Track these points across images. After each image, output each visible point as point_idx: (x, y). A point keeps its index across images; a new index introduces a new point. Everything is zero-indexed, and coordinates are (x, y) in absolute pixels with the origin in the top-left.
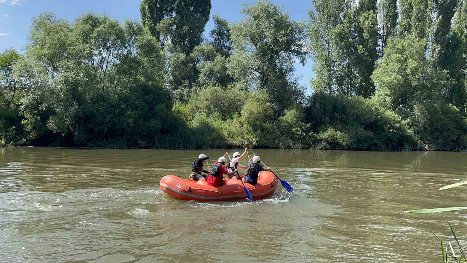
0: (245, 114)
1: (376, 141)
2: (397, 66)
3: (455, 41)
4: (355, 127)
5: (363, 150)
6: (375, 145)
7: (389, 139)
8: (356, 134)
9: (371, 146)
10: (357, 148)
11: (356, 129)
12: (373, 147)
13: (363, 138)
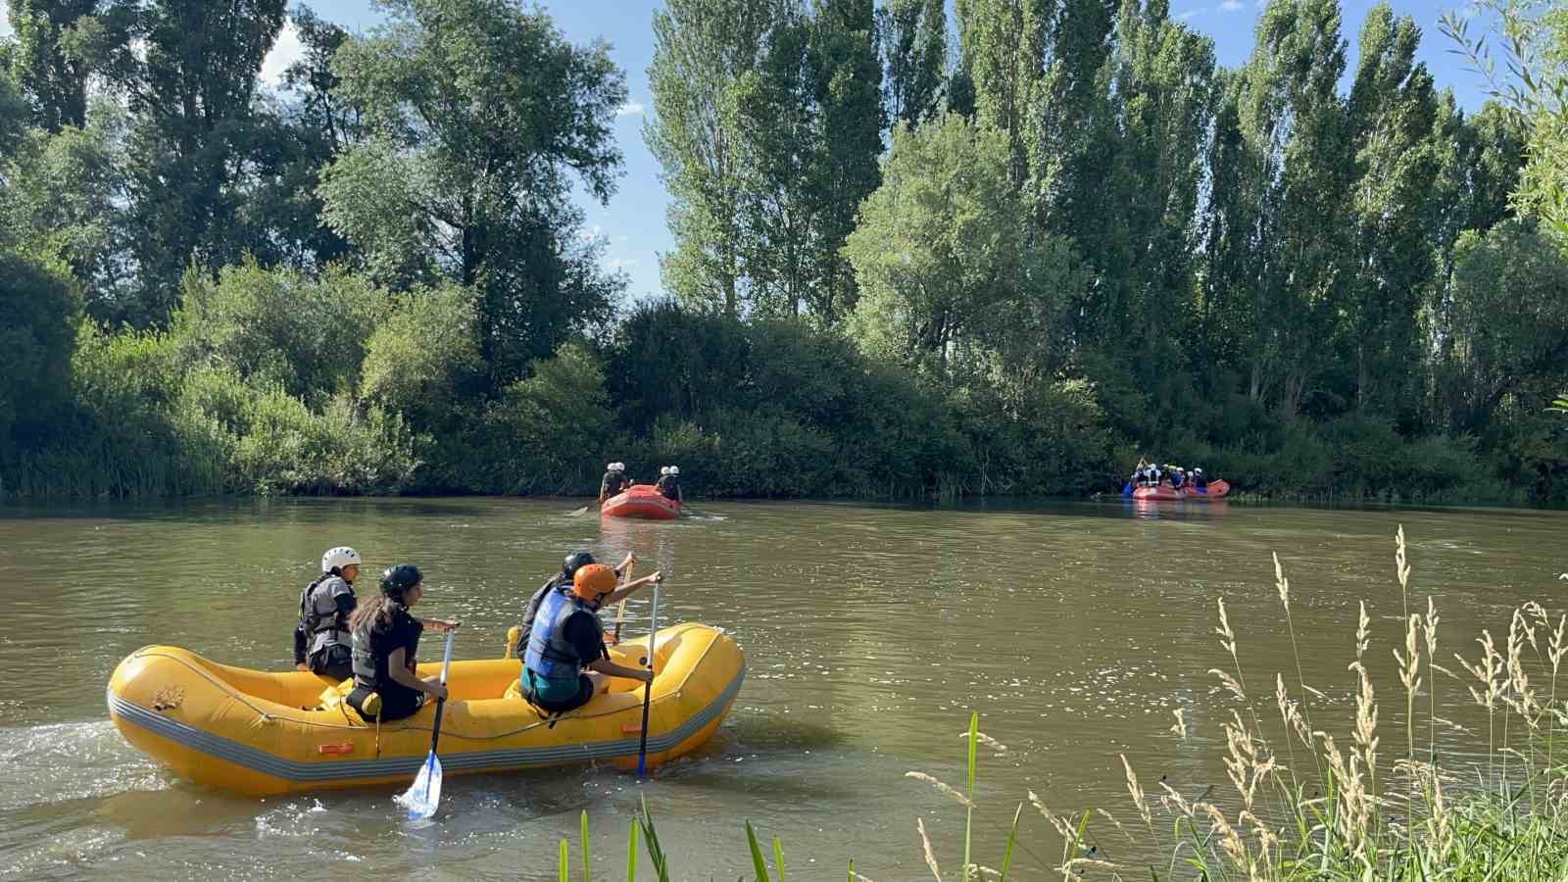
0: (375, 374)
1: (843, 466)
2: (920, 215)
3: (1105, 145)
4: (775, 419)
5: (797, 497)
6: (839, 477)
7: (887, 458)
8: (776, 442)
9: (827, 483)
10: (779, 491)
11: (777, 425)
12: (833, 486)
13: (797, 459)
